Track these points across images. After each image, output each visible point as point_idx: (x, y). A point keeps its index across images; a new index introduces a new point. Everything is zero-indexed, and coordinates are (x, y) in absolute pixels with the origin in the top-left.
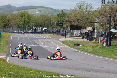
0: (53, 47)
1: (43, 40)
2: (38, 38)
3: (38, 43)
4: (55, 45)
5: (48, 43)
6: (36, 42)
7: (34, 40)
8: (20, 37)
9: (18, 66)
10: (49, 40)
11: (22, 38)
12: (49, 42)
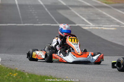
0: (111, 27)
1: (83, 9)
2: (71, 6)
3: (72, 19)
4: (118, 24)
5: (99, 18)
6: (66, 16)
7: (61, 12)
8: (23, 3)
9: (31, 76)
10: (100, 11)
11: (27, 5)
12: (102, 16)
